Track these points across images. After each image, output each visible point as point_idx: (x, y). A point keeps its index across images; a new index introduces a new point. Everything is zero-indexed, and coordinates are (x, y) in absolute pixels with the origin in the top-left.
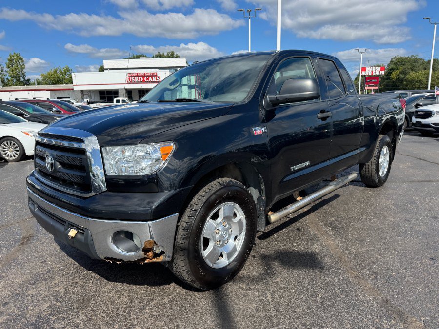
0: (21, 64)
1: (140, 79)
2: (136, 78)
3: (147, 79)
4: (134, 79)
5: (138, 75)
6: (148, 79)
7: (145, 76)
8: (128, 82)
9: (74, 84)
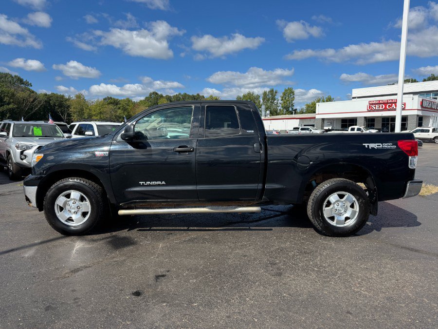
0: (292, 97)
1: (382, 107)
2: (377, 106)
3: (389, 106)
4: (375, 107)
5: (380, 102)
6: (391, 106)
7: (388, 103)
8: (368, 110)
9: (316, 113)
